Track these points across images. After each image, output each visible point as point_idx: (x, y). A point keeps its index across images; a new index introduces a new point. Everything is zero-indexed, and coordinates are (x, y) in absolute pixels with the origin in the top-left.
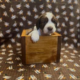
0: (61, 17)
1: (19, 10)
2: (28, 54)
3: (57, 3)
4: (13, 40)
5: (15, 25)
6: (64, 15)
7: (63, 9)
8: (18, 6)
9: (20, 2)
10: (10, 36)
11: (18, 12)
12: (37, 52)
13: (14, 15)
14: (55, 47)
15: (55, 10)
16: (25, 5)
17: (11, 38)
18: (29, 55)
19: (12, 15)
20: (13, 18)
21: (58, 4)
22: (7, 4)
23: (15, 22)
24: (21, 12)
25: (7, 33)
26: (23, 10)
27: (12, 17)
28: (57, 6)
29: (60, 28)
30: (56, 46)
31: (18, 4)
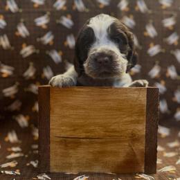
0: (164, 51)
1: (42, 32)
2: (58, 140)
3: (150, 12)
4: (23, 121)
5: (30, 73)
6: (173, 45)
7: (167, 28)
8: (40, 21)
9: (45, 10)
10: (15, 106)
11: (40, 37)
12: (84, 135)
13: (27, 45)
14: (138, 122)
15: (145, 30)
16: (59, 18)
17: (17, 113)
18: (61, 142)
19: (24, 45)
20: (26, 53)
21: (153, 14)
22: (9, 16)
23: (31, 64)
24: (48, 39)
25: (7, 94)
26: (53, 34)
27: (23, 52)
28: (151, 21)
29: (163, 82)
30: (143, 118)
31: (39, 16)
